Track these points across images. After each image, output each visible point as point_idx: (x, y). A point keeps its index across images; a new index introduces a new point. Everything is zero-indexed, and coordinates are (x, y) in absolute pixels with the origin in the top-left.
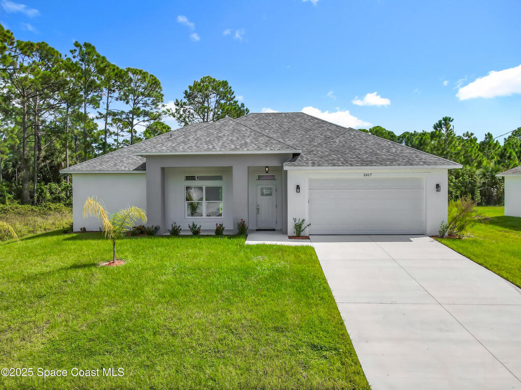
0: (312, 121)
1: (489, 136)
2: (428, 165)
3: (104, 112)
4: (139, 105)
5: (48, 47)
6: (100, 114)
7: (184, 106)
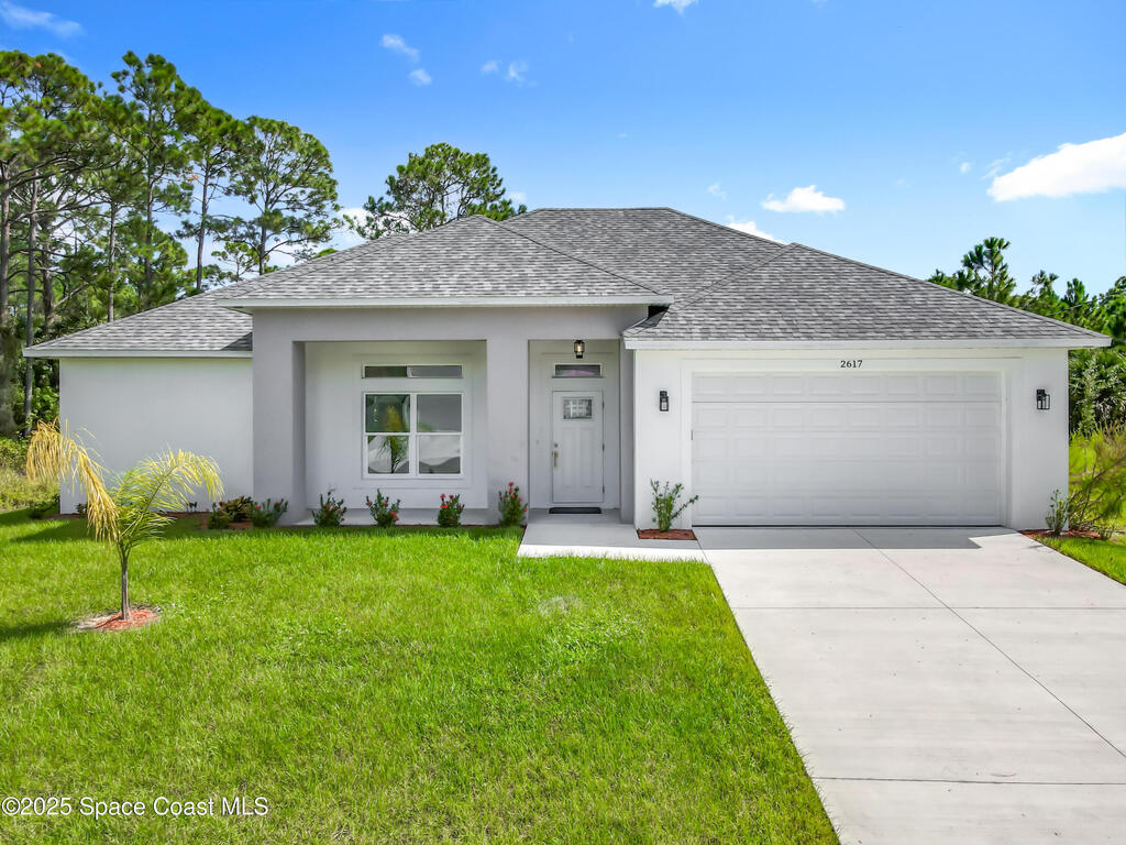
0: (694, 227)
1: (1077, 287)
2: (1018, 337)
3: (195, 220)
4: (277, 206)
5: (64, 65)
6: (187, 225)
7: (387, 212)
